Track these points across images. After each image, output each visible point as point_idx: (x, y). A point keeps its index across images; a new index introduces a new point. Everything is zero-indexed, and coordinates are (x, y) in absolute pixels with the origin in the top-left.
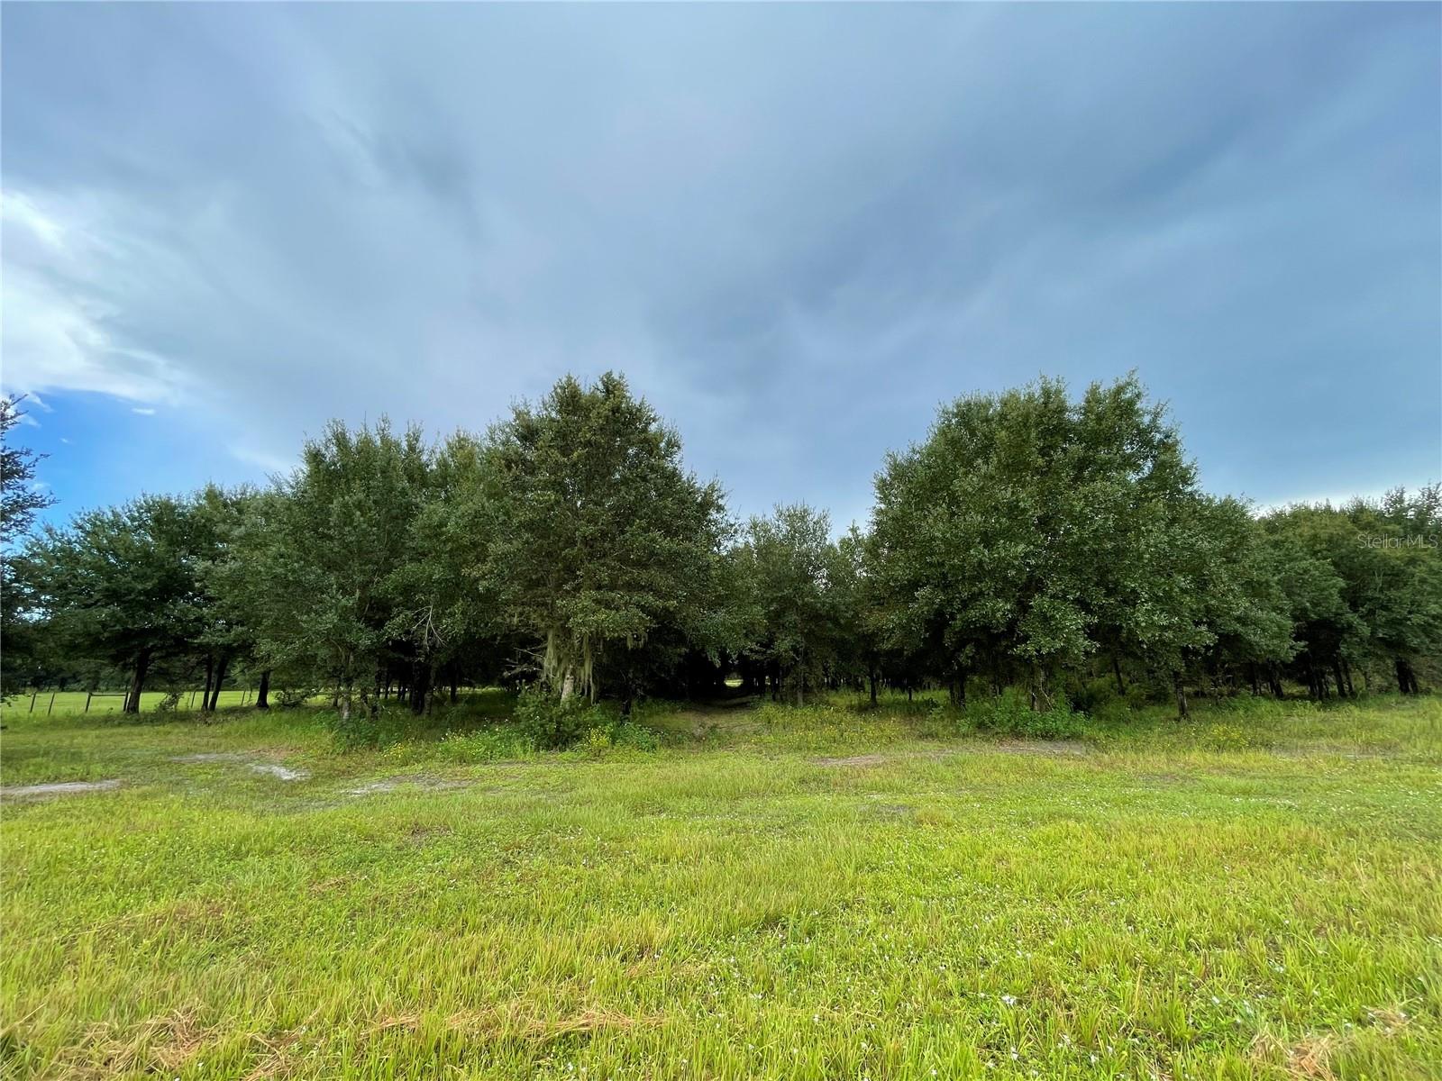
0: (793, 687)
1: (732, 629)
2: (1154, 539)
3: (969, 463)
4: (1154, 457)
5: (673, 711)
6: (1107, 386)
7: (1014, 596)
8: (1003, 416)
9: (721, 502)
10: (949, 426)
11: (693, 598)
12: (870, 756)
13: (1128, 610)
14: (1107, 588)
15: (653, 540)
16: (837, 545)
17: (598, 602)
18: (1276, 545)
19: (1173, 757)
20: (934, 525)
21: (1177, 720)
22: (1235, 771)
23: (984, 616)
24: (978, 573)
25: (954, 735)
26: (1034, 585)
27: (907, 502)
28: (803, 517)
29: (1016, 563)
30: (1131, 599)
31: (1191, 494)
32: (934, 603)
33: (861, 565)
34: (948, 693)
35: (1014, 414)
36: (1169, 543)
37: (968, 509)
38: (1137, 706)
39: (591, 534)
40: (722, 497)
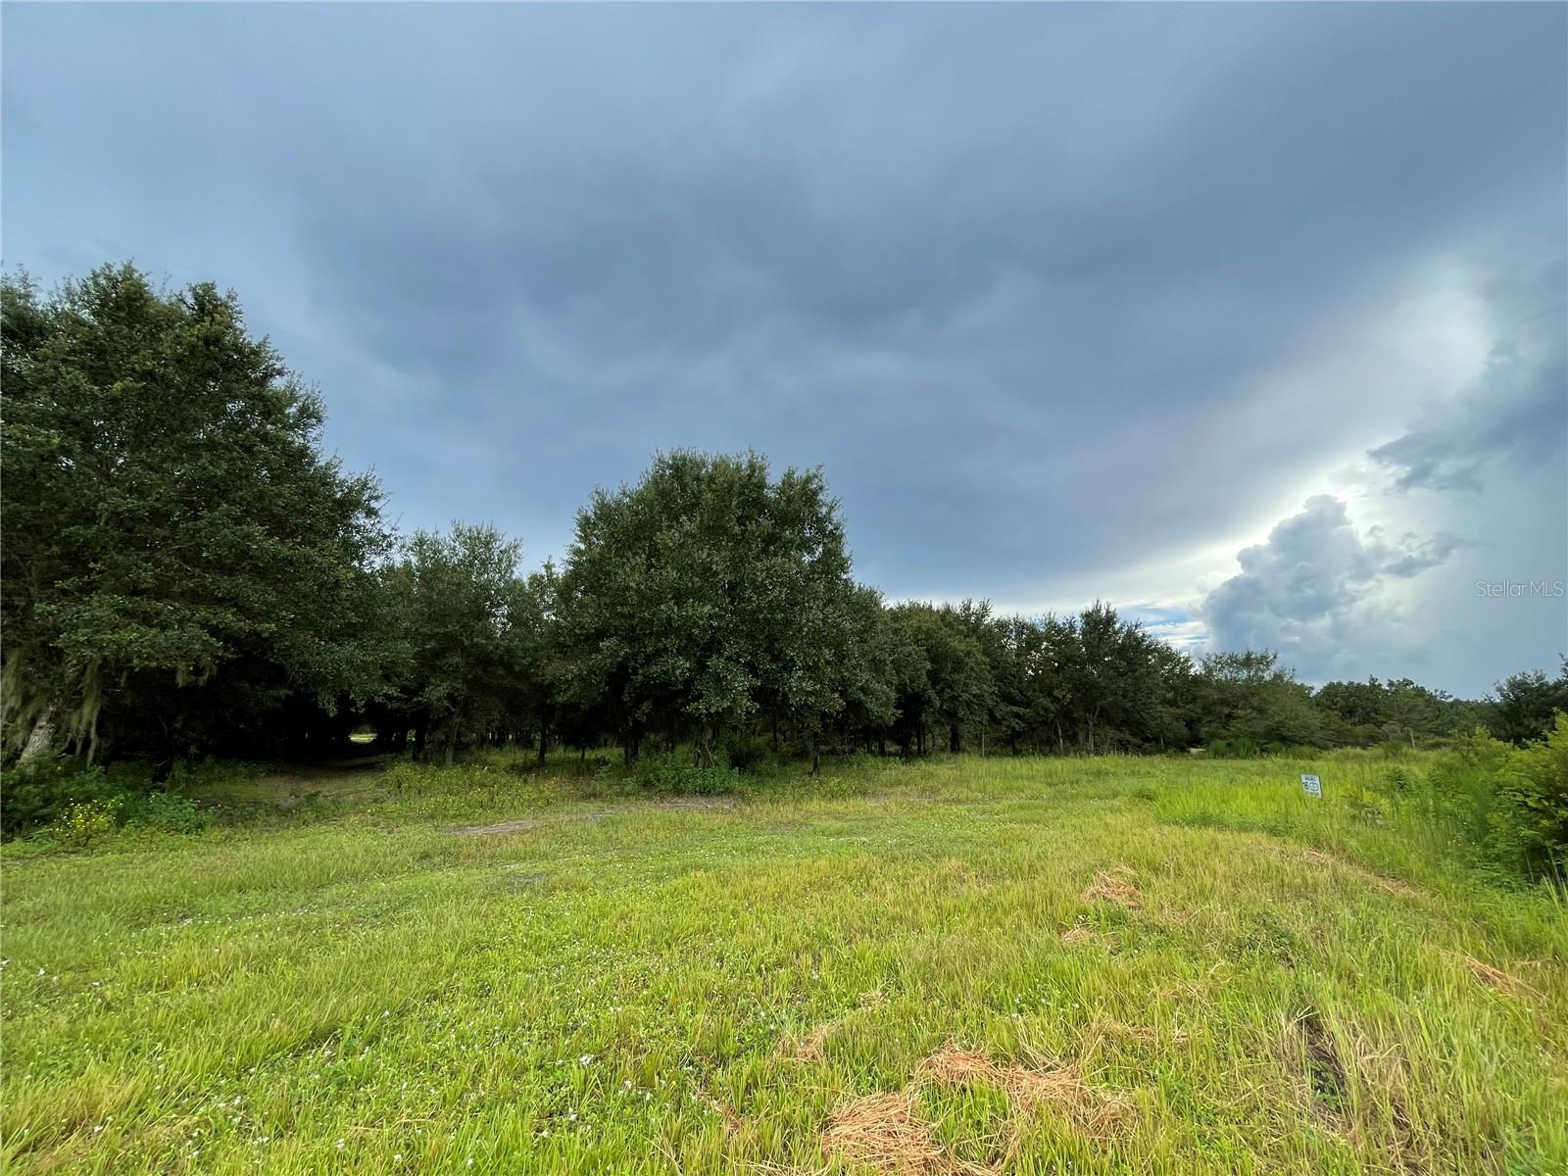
0: (442, 744)
1: (364, 667)
2: (812, 616)
3: (675, 518)
4: (824, 544)
5: (252, 776)
6: (800, 474)
7: (695, 655)
8: (712, 479)
9: (374, 504)
10: (662, 476)
11: (305, 623)
12: (520, 822)
13: (785, 676)
14: (773, 655)
15: (248, 537)
16: (526, 581)
17: (125, 612)
18: (896, 631)
19: (799, 807)
20: (631, 575)
21: (811, 774)
22: (837, 815)
23: (666, 673)
24: (666, 629)
25: (618, 794)
26: (713, 647)
27: (608, 546)
28: (489, 543)
29: (701, 623)
30: (789, 666)
31: (846, 580)
32: (618, 656)
33: (549, 607)
34: (622, 750)
35: (722, 479)
36: (822, 620)
37: (667, 563)
38: (783, 763)
39: (130, 511)
40: (377, 498)
